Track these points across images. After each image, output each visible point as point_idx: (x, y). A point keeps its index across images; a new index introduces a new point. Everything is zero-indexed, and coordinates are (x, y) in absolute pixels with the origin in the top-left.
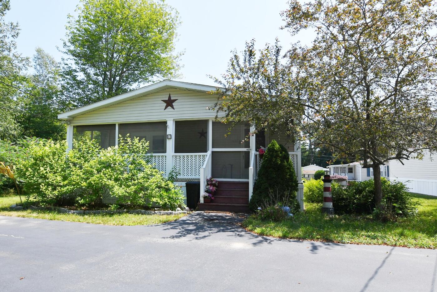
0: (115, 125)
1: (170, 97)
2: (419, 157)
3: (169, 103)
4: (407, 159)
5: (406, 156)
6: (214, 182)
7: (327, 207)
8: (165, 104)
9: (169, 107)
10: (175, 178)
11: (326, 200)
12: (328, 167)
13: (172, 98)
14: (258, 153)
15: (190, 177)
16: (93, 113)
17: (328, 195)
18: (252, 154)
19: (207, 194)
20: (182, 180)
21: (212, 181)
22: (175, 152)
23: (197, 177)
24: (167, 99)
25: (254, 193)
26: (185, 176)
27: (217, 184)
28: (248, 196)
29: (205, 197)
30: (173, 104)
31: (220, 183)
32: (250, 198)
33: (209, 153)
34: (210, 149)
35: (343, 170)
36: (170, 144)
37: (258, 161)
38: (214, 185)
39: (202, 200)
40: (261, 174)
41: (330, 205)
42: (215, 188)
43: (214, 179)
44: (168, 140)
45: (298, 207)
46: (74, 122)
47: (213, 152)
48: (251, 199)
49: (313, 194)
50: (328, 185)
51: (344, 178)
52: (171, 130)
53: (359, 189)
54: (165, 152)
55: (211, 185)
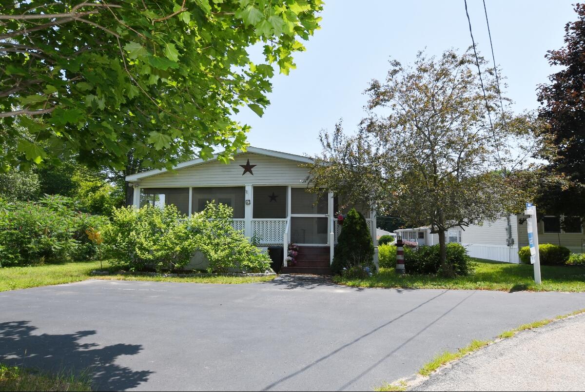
0: (188, 189)
1: (248, 163)
2: (480, 223)
3: (248, 168)
4: (467, 226)
5: (466, 223)
6: (295, 247)
7: (399, 268)
8: (244, 170)
9: (248, 173)
10: (257, 243)
11: (399, 262)
12: (396, 231)
13: (251, 164)
14: (336, 219)
15: (273, 242)
16: (164, 175)
17: (400, 257)
18: (331, 220)
19: (290, 258)
20: (264, 246)
21: (293, 246)
22: (254, 217)
23: (280, 242)
24: (245, 164)
25: (335, 256)
26: (269, 241)
27: (298, 249)
28: (330, 260)
29: (288, 261)
30: (252, 169)
31: (300, 247)
32: (331, 261)
33: (288, 219)
34: (290, 215)
35: (412, 235)
36: (249, 210)
37: (336, 227)
38: (295, 250)
39: (285, 264)
40: (342, 239)
41: (402, 266)
42: (297, 252)
43: (295, 244)
44: (246, 206)
45: (375, 269)
46: (142, 184)
47: (292, 218)
48: (333, 263)
49: (384, 259)
50: (401, 249)
51: (414, 244)
52: (249, 196)
53: (426, 252)
54: (244, 217)
55: (293, 249)
